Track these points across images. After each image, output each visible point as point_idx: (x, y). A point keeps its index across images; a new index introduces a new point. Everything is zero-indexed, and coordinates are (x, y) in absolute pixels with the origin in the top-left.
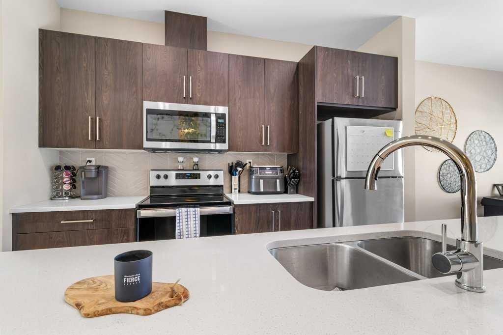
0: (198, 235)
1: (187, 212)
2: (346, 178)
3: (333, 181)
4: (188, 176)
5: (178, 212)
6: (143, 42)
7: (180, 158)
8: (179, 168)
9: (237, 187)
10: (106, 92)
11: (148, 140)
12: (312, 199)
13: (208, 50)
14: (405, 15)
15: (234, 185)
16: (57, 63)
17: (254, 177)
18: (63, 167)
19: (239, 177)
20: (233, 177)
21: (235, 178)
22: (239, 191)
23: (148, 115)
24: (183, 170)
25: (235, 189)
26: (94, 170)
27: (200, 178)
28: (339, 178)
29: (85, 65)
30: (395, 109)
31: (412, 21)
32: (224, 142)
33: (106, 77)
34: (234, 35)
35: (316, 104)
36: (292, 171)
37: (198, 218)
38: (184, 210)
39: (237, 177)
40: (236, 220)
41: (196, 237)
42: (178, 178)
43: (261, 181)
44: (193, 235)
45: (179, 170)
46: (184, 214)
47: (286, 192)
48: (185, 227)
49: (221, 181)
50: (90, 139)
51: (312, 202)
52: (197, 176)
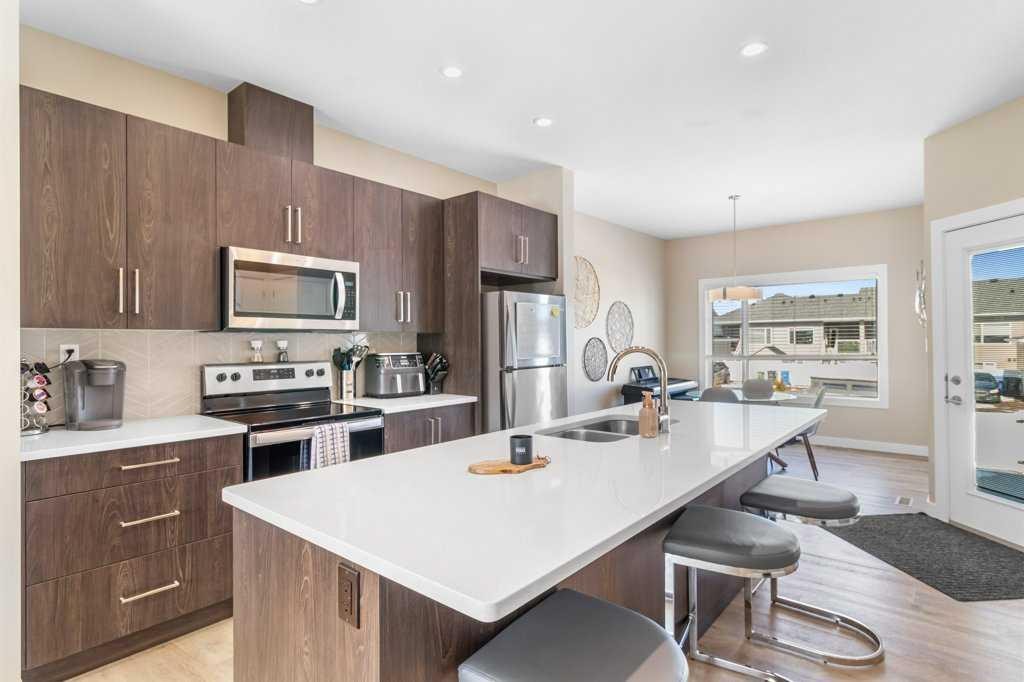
0: (348, 458)
1: (332, 429)
2: (519, 369)
3: (501, 372)
4: (274, 374)
5: (319, 431)
6: (217, 138)
7: (256, 342)
8: (256, 360)
9: (351, 388)
10: (149, 222)
11: (237, 314)
12: (474, 399)
13: (315, 163)
14: (566, 166)
15: (347, 385)
16: (44, 156)
17: (382, 371)
18: (32, 366)
19: (355, 373)
20: (345, 371)
21: (347, 374)
22: (355, 395)
23: (237, 272)
24: (262, 363)
25: (349, 392)
26: (113, 371)
27: (294, 377)
28: (511, 369)
29: (106, 167)
30: (554, 279)
31: (571, 174)
32: (354, 318)
33: (149, 195)
34: (347, 136)
35: (480, 270)
36: (438, 360)
37: (347, 438)
38: (326, 427)
39: (351, 372)
40: (386, 437)
41: (345, 461)
42: (258, 377)
43: (399, 377)
44: (342, 459)
45: (258, 363)
46: (329, 433)
47: (427, 391)
48: (330, 447)
49: (327, 381)
50: (121, 311)
51: (474, 403)
52: (290, 374)
